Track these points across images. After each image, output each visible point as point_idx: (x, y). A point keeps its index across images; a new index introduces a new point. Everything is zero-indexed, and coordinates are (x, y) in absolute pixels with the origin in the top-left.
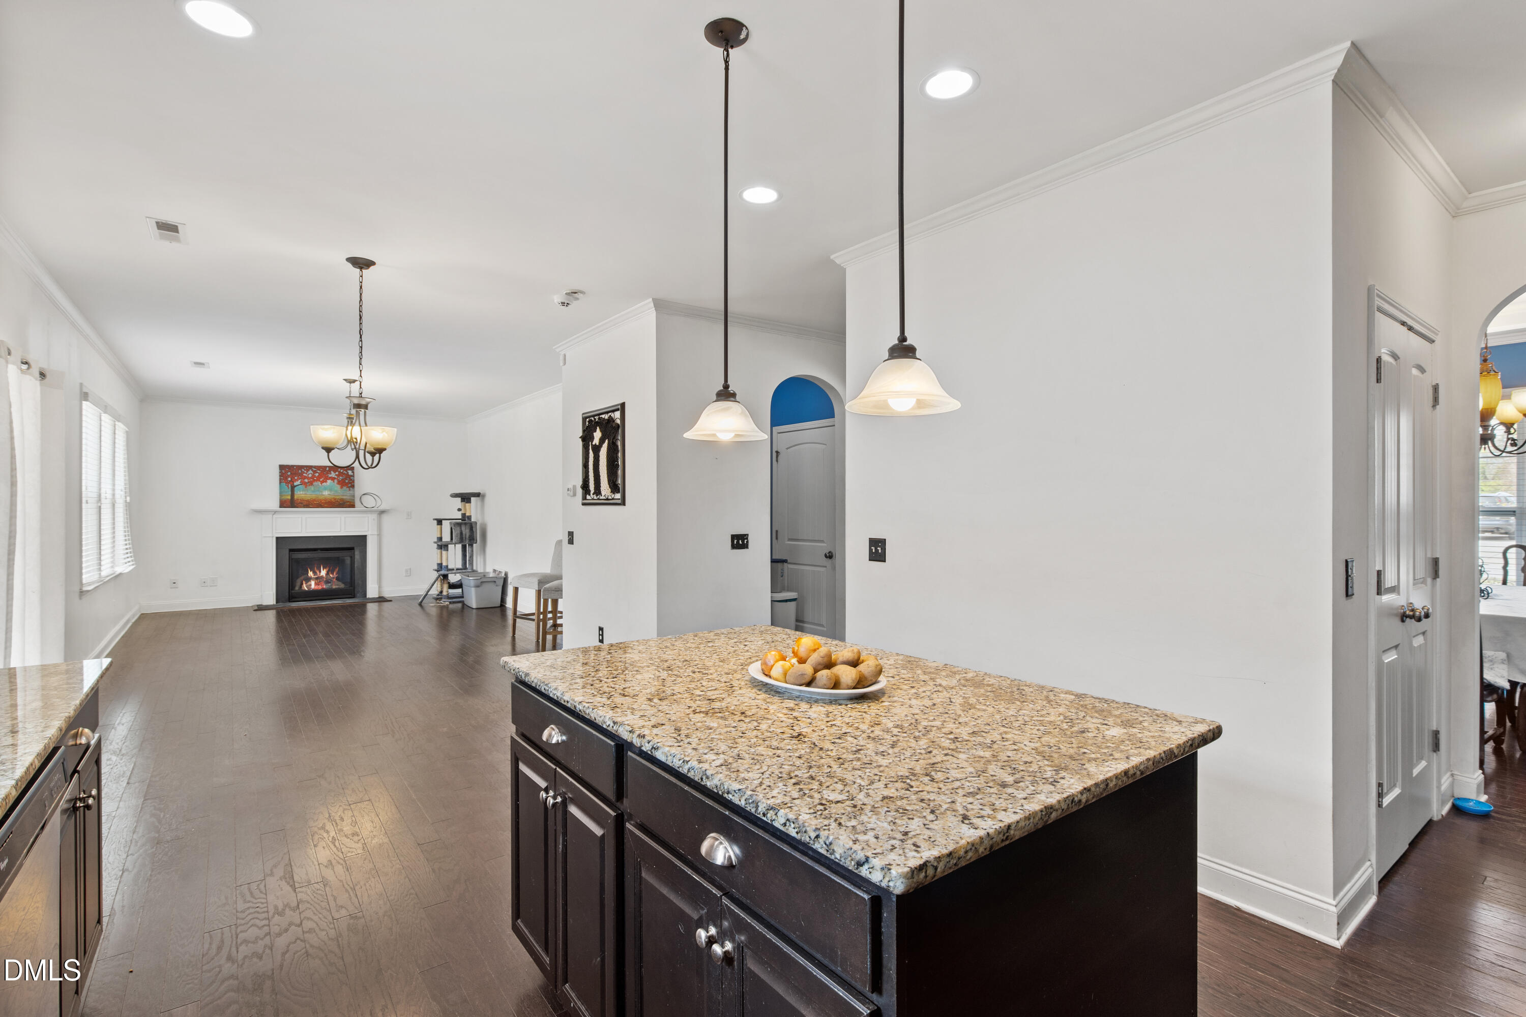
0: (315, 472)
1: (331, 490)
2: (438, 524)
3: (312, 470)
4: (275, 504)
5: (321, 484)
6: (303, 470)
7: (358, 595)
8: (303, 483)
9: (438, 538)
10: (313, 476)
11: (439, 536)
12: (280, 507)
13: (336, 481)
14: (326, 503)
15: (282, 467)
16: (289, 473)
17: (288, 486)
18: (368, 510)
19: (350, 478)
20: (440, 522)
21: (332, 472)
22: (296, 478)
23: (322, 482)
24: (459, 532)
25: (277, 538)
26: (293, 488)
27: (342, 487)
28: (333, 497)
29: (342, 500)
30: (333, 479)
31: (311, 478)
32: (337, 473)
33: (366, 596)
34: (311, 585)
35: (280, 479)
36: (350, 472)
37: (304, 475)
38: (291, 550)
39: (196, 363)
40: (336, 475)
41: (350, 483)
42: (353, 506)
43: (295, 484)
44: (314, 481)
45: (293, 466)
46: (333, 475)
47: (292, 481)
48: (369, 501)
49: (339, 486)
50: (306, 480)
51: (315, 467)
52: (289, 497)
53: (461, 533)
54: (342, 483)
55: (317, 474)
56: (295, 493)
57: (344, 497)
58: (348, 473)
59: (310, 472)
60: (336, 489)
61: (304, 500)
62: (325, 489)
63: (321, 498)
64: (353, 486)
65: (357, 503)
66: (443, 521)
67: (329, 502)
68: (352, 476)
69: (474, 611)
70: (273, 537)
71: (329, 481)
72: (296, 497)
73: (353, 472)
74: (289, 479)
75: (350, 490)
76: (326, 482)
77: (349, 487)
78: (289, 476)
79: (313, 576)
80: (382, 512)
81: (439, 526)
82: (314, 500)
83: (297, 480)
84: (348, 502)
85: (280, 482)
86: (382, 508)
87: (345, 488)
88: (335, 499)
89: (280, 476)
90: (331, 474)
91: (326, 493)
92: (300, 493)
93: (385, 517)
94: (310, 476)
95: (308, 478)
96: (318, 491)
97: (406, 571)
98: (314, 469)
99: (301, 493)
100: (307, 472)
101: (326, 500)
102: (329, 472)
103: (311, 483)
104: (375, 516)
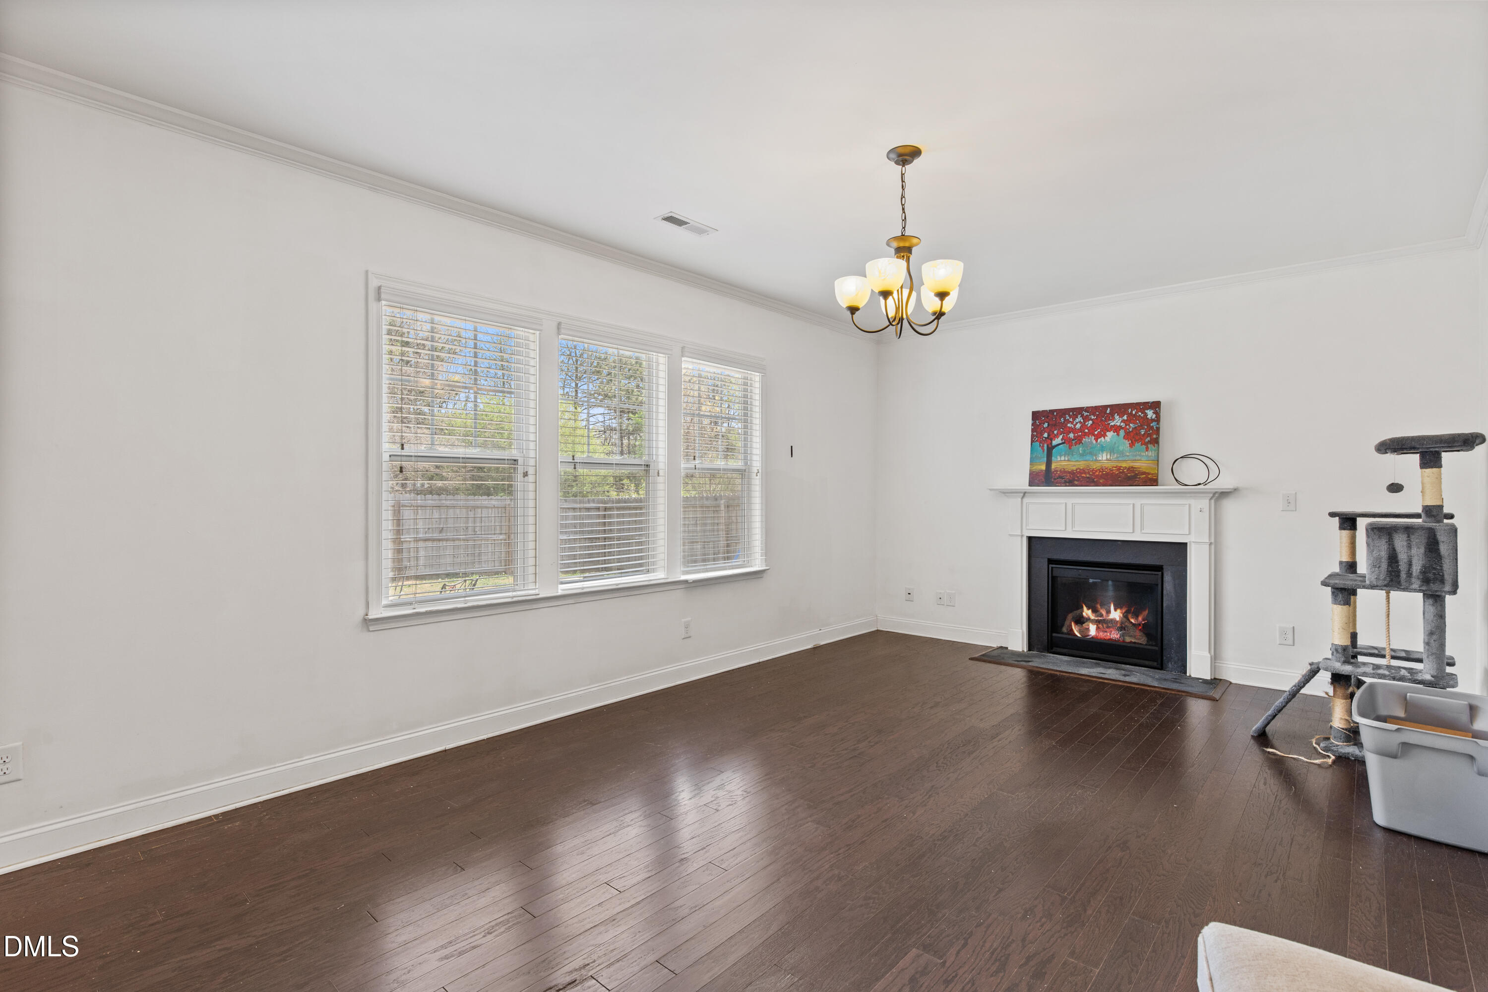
0: (1086, 419)
1: (1112, 451)
2: (1342, 528)
3: (1083, 415)
4: (1022, 480)
5: (1096, 440)
6: (1068, 417)
7: (1170, 665)
8: (1066, 441)
9: (1341, 563)
10: (1083, 426)
11: (1346, 558)
12: (1030, 485)
13: (1122, 432)
14: (1101, 477)
15: (1036, 415)
16: (1046, 425)
17: (1043, 447)
18: (1187, 490)
19: (1148, 425)
20: (1348, 522)
21: (1116, 417)
22: (1055, 432)
23: (1097, 438)
24: (1384, 554)
25: (1030, 539)
26: (1050, 449)
27: (1132, 445)
28: (1115, 464)
29: (1131, 469)
30: (1117, 429)
31: (1081, 430)
32: (1125, 417)
33: (1185, 672)
34: (1088, 629)
35: (1032, 436)
36: (1150, 414)
37: (1069, 425)
38: (1051, 561)
39: (671, 219)
40: (1123, 421)
41: (1150, 435)
42: (1152, 481)
43: (1054, 443)
44: (1085, 434)
45: (1052, 411)
46: (1117, 421)
47: (1050, 438)
48: (1193, 472)
49: (1127, 443)
50: (1071, 435)
51: (1087, 409)
52: (1043, 467)
53: (1393, 558)
54: (1133, 437)
55: (1091, 422)
56: (1053, 458)
57: (1136, 465)
58: (1146, 415)
59: (1079, 419)
60: (1121, 448)
61: (1065, 472)
62: (1103, 449)
63: (1096, 466)
64: (1156, 442)
65: (1165, 474)
66: (1358, 519)
67: (1107, 474)
68: (1153, 420)
69: (1379, 835)
70: (1022, 536)
71: (1110, 434)
72: (1053, 466)
73: (1158, 414)
74: (1046, 435)
75: (1147, 449)
76: (1104, 436)
77: (1146, 444)
78: (1044, 430)
79: (1092, 617)
80: (1222, 495)
81: (1346, 533)
82: (1083, 471)
83: (1057, 436)
84: (1144, 473)
85: (1032, 441)
86: (1224, 482)
87: (1138, 445)
88: (1119, 468)
89: (1033, 431)
90: (1113, 419)
91: (1103, 457)
92: (1062, 461)
93: (1230, 506)
94: (1078, 426)
95: (1073, 430)
96: (1091, 453)
97: (1283, 633)
98: (1086, 414)
99: (1063, 458)
100: (1074, 419)
101: (1102, 470)
102: (1111, 416)
103: (1078, 440)
104: (1203, 503)
